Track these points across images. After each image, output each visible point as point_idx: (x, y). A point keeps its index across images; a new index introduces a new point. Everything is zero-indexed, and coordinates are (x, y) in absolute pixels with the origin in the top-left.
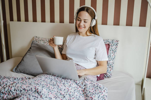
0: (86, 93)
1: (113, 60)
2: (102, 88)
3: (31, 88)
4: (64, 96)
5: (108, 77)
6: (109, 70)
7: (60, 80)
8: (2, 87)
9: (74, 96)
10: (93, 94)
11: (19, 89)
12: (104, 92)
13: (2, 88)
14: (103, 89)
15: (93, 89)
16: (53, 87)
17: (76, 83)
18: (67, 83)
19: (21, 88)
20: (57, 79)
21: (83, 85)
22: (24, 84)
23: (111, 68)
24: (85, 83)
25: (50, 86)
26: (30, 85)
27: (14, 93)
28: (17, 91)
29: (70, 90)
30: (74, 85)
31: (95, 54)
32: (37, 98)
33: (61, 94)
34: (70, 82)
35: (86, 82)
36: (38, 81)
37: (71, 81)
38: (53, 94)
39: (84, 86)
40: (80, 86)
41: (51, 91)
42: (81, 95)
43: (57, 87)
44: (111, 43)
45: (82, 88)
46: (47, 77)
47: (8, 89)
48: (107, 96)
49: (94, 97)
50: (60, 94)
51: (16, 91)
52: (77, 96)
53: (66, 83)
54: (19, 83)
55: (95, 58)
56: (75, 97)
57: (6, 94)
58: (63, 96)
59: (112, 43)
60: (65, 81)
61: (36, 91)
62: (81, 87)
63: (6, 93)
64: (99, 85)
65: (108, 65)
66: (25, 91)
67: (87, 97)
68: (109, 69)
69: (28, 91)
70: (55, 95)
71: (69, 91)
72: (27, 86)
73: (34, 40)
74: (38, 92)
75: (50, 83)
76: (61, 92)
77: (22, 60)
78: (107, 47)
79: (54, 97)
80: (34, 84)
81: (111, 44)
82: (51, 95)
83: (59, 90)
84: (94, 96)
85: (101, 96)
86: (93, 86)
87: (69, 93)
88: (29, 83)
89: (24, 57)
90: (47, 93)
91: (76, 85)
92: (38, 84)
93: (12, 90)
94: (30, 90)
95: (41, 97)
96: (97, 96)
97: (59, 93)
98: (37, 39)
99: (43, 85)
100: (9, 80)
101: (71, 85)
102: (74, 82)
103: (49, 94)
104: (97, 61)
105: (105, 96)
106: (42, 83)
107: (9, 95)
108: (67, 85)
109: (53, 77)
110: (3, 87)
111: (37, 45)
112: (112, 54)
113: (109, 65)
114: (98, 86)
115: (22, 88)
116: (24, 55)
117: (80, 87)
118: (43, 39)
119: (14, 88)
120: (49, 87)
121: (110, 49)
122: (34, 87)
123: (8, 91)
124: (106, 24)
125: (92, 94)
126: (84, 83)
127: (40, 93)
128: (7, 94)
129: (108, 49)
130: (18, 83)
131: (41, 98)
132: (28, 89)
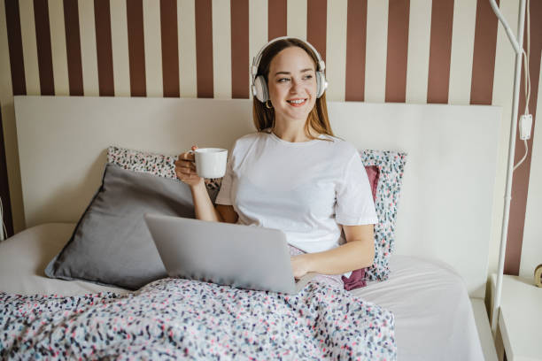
0: (325, 333)
1: (392, 218)
2: (377, 315)
3: (147, 327)
4: (259, 347)
5: (379, 278)
6: (380, 254)
7: (232, 294)
8: (36, 330)
9: (287, 346)
10: (351, 334)
11: (101, 332)
12: (385, 325)
13: (39, 333)
14: (379, 316)
15: (346, 318)
16: (217, 320)
17: (286, 301)
18: (260, 305)
19: (110, 328)
20: (222, 291)
21: (312, 307)
22: (118, 315)
23: (387, 246)
24: (317, 299)
25: (207, 316)
26: (139, 318)
27: (84, 347)
28: (94, 339)
29: (272, 326)
30: (281, 310)
31: (334, 201)
32: (175, 357)
33: (247, 341)
34: (266, 299)
35: (317, 295)
36: (162, 303)
37: (269, 297)
38: (220, 342)
39: (316, 312)
40: (300, 312)
41: (214, 334)
42: (308, 340)
43: (229, 319)
44: (380, 162)
45: (307, 317)
46: (188, 288)
47: (64, 337)
48: (394, 338)
49: (354, 344)
50: (243, 341)
51: (90, 339)
52: (296, 343)
53: (253, 303)
54: (100, 314)
55: (334, 216)
56: (291, 348)
57: (53, 354)
58: (254, 348)
59: (386, 164)
60: (249, 297)
61: (165, 336)
62: (304, 313)
63: (55, 350)
64: (365, 303)
65: (376, 237)
66: (124, 338)
67: (329, 345)
68: (381, 251)
69: (134, 337)
70: (231, 346)
71: (270, 331)
72: (130, 321)
73: (108, 159)
74: (171, 339)
75: (204, 306)
76: (246, 334)
77: (77, 231)
78: (373, 177)
79: (227, 353)
80: (153, 312)
81: (383, 164)
82: (216, 345)
83: (239, 328)
84: (356, 341)
85: (376, 339)
86: (345, 307)
87: (272, 337)
88: (134, 311)
89: (80, 223)
90: (203, 339)
91: (288, 310)
92: (167, 312)
93: (78, 337)
94: (142, 334)
95: (186, 355)
96: (364, 340)
97: (240, 337)
98: (121, 156)
99: (183, 313)
100: (44, 305)
101: (272, 308)
102: (279, 297)
103: (209, 342)
104: (341, 226)
105: (389, 341)
106: (180, 307)
107: (68, 357)
108: (257, 310)
109: (206, 287)
110: (41, 329)
111: (125, 177)
112: (387, 201)
113: (380, 237)
114: (360, 309)
115: (113, 329)
116: (80, 217)
117: (301, 315)
118: (142, 156)
119: (85, 331)
120: (204, 319)
121: (380, 183)
122: (158, 323)
123: (63, 342)
124: (362, 99)
125: (347, 335)
126: (314, 300)
127: (181, 340)
128: (58, 353)
129: (374, 184)
130: (95, 311)
131: (188, 357)
132: (137, 332)
